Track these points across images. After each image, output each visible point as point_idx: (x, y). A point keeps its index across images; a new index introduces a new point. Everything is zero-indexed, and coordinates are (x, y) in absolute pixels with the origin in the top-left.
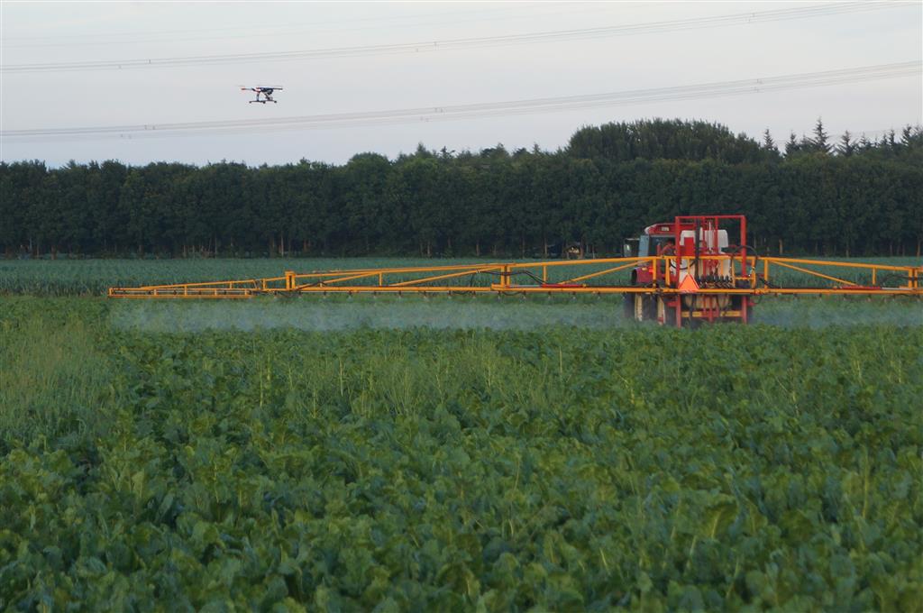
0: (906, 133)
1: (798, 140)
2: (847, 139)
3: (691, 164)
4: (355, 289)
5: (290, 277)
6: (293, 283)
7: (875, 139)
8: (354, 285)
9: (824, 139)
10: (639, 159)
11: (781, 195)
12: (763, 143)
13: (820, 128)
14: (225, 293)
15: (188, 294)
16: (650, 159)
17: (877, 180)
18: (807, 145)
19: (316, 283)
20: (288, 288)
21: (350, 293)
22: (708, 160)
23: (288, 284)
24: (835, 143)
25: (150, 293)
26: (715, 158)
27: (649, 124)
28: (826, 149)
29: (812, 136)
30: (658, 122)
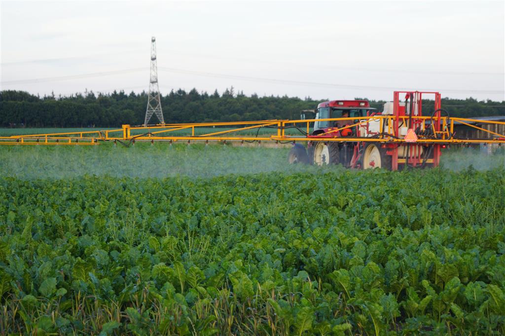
0: (76, 94)
1: (47, 96)
2: (60, 96)
3: (19, 102)
4: (174, 138)
5: (126, 129)
6: (129, 134)
7: (68, 96)
8: (175, 136)
9: (54, 96)
10: (4, 101)
11: (44, 111)
12: (37, 96)
13: (53, 93)
14: (77, 141)
15: (48, 141)
16: (7, 101)
17: (70, 107)
18: (49, 98)
19: (145, 135)
20: (125, 137)
21: (171, 142)
22: (23, 101)
23: (125, 134)
24: (57, 97)
25: (18, 141)
26: (25, 100)
27: (7, 91)
28: (54, 98)
29: (51, 95)
30: (9, 91)
